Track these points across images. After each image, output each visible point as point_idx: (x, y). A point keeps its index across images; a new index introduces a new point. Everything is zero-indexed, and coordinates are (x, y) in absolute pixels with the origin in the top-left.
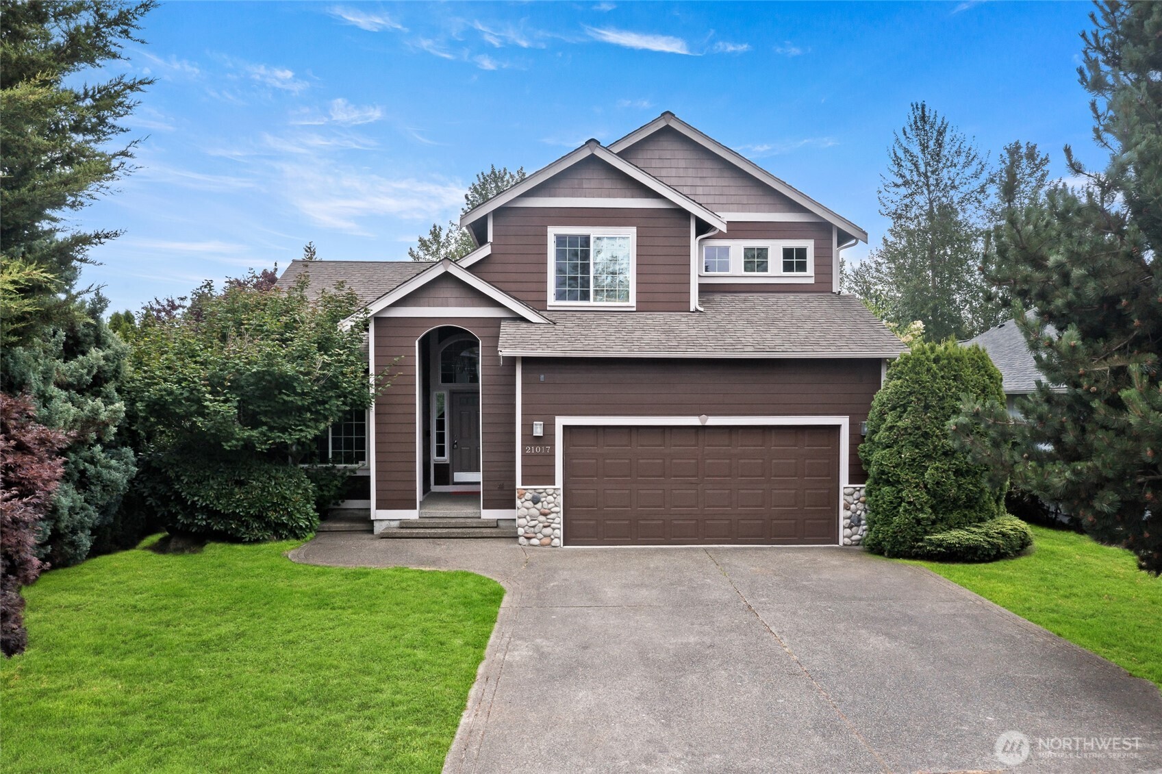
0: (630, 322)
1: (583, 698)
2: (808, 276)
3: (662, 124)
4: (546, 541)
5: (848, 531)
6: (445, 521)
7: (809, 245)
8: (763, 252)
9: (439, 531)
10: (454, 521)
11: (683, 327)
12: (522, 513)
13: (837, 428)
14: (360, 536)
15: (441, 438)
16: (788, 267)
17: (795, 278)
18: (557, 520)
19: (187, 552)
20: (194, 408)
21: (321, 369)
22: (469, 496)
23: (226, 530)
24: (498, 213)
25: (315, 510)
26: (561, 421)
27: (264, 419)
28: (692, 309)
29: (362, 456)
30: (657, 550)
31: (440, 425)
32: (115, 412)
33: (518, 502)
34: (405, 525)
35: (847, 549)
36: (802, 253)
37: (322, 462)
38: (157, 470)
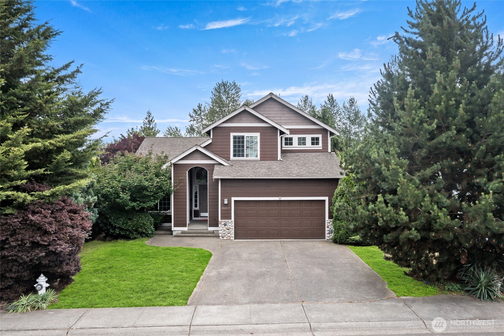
0: (257, 165)
1: (228, 285)
2: (320, 146)
3: (269, 97)
4: (229, 238)
5: (328, 235)
6: (196, 231)
7: (320, 136)
8: (304, 139)
9: (194, 234)
10: (199, 231)
11: (275, 166)
12: (220, 229)
13: (324, 201)
14: (168, 236)
15: (196, 201)
16: (313, 144)
17: (315, 147)
18: (232, 231)
19: (112, 241)
20: (116, 196)
21: (157, 183)
22: (204, 222)
23: (125, 234)
24: (214, 129)
25: (154, 228)
26: (233, 199)
27: (138, 199)
28: (279, 160)
29: (169, 208)
30: (265, 241)
31: (196, 197)
32: (94, 199)
33: (219, 225)
34: (183, 232)
35: (327, 241)
36: (317, 139)
37: (156, 210)
38: (104, 215)
